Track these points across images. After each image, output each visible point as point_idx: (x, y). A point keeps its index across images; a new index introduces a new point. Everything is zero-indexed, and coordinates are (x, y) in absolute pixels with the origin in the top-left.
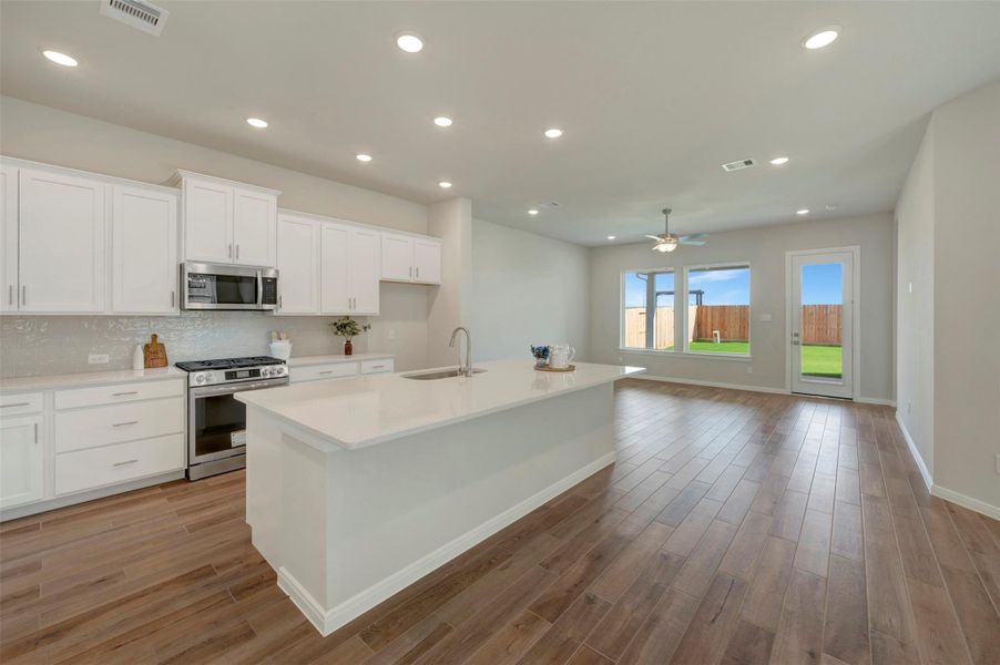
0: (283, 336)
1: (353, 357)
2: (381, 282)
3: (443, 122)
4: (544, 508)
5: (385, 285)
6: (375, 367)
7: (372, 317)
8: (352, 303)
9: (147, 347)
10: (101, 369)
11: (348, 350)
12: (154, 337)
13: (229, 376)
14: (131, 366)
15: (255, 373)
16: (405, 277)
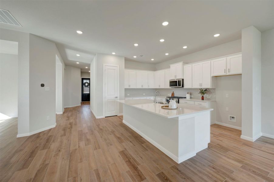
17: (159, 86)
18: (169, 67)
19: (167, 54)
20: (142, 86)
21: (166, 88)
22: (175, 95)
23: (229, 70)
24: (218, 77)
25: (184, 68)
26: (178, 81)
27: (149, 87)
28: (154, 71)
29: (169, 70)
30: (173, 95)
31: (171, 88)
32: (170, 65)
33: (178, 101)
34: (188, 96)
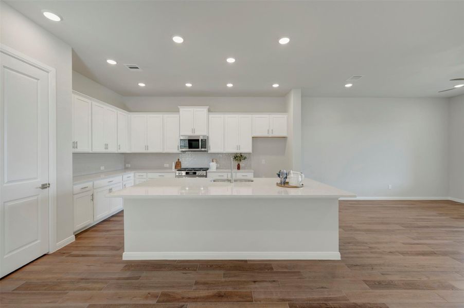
0: (214, 161)
1: (240, 171)
2: (253, 137)
3: (231, 60)
4: (246, 261)
5: (254, 139)
6: (243, 176)
7: (249, 154)
8: (238, 147)
9: (176, 163)
10: (166, 168)
11: (239, 168)
12: (179, 159)
13: (187, 173)
14: (171, 168)
15: (195, 173)
16: (266, 135)
17: (147, 147)
18: (178, 111)
19: (189, 85)
20: (106, 146)
21: (165, 151)
22: (183, 166)
23: (272, 130)
24: (258, 138)
25: (210, 118)
26: (201, 140)
27: (119, 149)
28: (128, 111)
29: (178, 116)
30: (178, 166)
31: (180, 152)
32: (179, 107)
33: (205, 175)
34: (213, 166)
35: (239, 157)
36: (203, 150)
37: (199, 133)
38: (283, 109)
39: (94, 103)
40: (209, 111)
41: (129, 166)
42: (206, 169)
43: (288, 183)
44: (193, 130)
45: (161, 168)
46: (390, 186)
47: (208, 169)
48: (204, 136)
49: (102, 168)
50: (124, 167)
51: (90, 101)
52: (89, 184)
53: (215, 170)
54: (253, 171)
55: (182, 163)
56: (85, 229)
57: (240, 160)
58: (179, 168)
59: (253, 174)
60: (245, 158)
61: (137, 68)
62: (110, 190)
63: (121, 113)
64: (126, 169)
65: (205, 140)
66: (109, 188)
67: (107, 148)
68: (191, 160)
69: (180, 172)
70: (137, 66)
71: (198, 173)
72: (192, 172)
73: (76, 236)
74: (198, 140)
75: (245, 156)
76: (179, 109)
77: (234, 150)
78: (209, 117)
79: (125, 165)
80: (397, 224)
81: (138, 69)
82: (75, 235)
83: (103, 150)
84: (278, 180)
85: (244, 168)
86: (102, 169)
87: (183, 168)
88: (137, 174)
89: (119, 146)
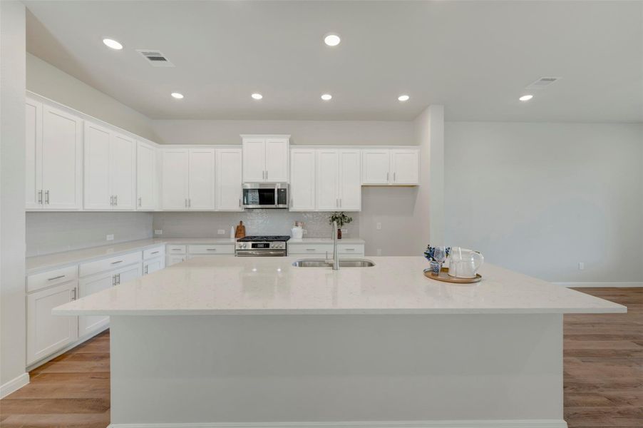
0: (299, 224)
1: (342, 240)
2: (362, 186)
5: (365, 188)
6: (347, 250)
7: (356, 213)
8: (339, 202)
9: (238, 227)
10: (221, 237)
11: (340, 236)
12: (241, 222)
13: (254, 246)
14: (229, 237)
15: (267, 246)
16: (383, 181)
17: (188, 202)
18: (240, 143)
19: (257, 97)
20: (114, 200)
21: (220, 208)
22: (249, 233)
23: (394, 174)
24: (370, 188)
25: (292, 155)
26: (278, 190)
27: (140, 205)
28: (157, 142)
29: (240, 150)
30: (241, 234)
31: (243, 210)
32: (242, 136)
33: (284, 248)
34: (297, 232)
35: (340, 218)
36: (281, 206)
37: (275, 180)
38: (413, 140)
39: (88, 124)
40: (291, 143)
41: (161, 232)
42: (285, 239)
43: (446, 270)
44: (265, 175)
45: (213, 236)
46: (582, 264)
47: (288, 238)
48: (282, 184)
49: (110, 237)
50: (151, 236)
51: (79, 120)
52: (69, 270)
53: (301, 241)
54: (363, 241)
55: (246, 227)
56: (59, 354)
57: (342, 224)
58: (242, 237)
59: (363, 246)
60: (350, 220)
61: (162, 59)
62: (115, 277)
63: (145, 146)
64: (156, 238)
65: (285, 190)
66: (113, 274)
67: (116, 204)
68: (261, 223)
69: (242, 243)
70: (162, 55)
71: (272, 245)
72: (263, 245)
73: (32, 374)
74: (274, 190)
75: (349, 216)
76: (242, 140)
77: (333, 208)
78: (290, 152)
79: (154, 232)
80: (626, 337)
81: (164, 62)
82: (30, 373)
83: (107, 207)
84: (427, 264)
85: (348, 237)
86: (108, 239)
87: (248, 237)
88: (171, 247)
89: (140, 199)
